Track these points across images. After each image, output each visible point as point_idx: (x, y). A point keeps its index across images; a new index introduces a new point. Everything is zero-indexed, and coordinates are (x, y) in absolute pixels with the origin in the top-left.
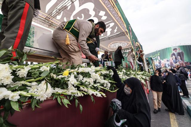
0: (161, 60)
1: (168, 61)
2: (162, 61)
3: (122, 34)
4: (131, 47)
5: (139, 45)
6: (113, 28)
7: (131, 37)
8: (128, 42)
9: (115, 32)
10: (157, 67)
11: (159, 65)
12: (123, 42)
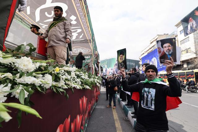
0: (107, 68)
1: (112, 69)
2: (108, 70)
3: (85, 41)
4: (92, 54)
5: (97, 53)
6: (79, 34)
7: (94, 46)
8: (89, 50)
9: (80, 38)
10: (103, 74)
11: (105, 72)
12: (85, 48)
